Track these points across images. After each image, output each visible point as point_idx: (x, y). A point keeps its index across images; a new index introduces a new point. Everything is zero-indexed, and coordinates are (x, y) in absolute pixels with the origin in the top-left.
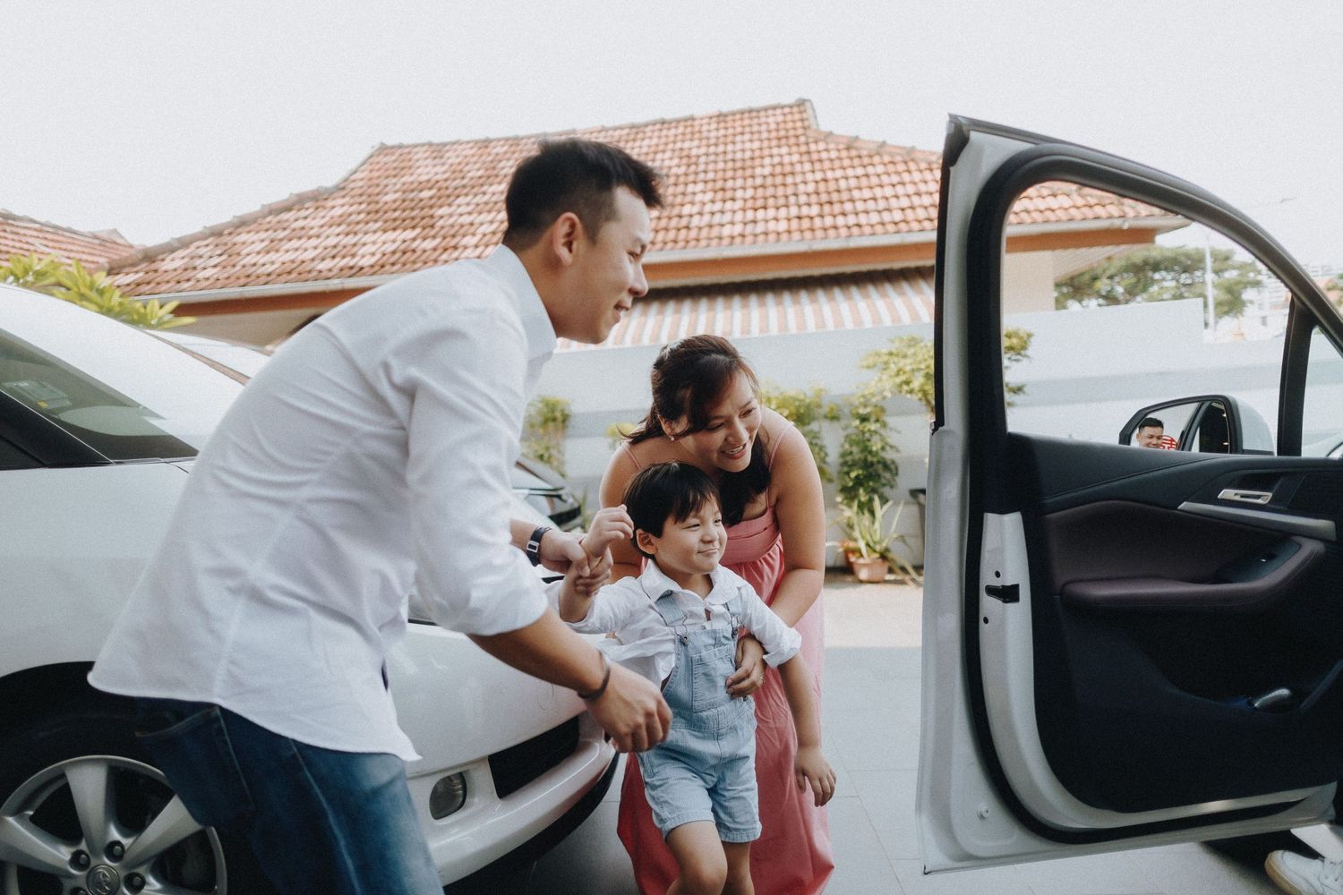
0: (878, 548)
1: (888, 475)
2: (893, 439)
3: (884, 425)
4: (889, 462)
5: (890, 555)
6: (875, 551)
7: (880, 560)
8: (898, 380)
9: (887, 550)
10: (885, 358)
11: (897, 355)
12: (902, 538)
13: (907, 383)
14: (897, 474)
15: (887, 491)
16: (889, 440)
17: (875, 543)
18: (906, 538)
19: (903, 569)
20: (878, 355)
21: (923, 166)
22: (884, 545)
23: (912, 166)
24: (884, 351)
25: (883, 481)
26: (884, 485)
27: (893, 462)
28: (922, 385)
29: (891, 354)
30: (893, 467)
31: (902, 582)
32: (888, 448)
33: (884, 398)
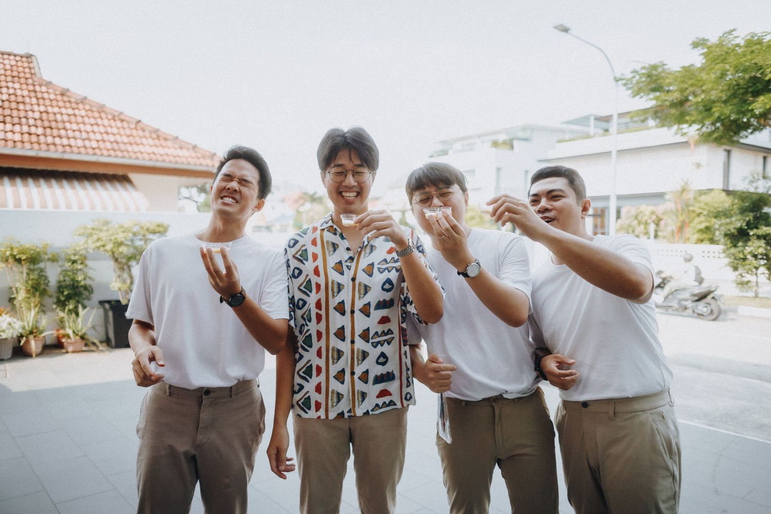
0: (80, 334)
1: (86, 293)
2: (91, 273)
3: (86, 266)
4: (88, 286)
5: (86, 337)
6: (77, 335)
7: (80, 340)
8: (98, 244)
9: (85, 334)
10: (90, 231)
11: (97, 229)
12: (94, 327)
13: (104, 246)
14: (92, 292)
15: (86, 302)
16: (88, 275)
17: (78, 331)
18: (96, 328)
19: (94, 344)
20: (85, 228)
21: (110, 117)
22: (84, 331)
23: (103, 115)
24: (89, 227)
25: (84, 296)
26: (84, 299)
27: (90, 286)
28: (112, 248)
29: (93, 229)
30: (90, 289)
31: (92, 351)
32: (87, 278)
33: (87, 252)
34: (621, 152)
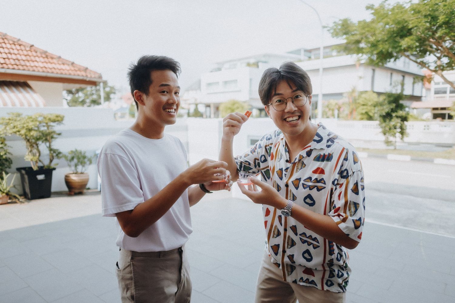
0: (5, 191)
1: (7, 163)
2: (10, 150)
3: (5, 145)
4: (8, 159)
5: (10, 193)
6: (3, 193)
7: (6, 196)
8: (15, 130)
9: (9, 191)
10: (8, 121)
11: (12, 120)
12: (14, 186)
13: (19, 131)
14: (12, 163)
15: (7, 170)
16: (8, 151)
17: (4, 190)
18: (16, 186)
19: (15, 197)
20: (3, 119)
21: (11, 42)
22: (8, 189)
23: (6, 41)
24: (7, 118)
25: (6, 166)
26: (6, 168)
27: (10, 159)
28: (25, 133)
29: (9, 119)
30: (10, 161)
31: (15, 203)
32: (7, 154)
33: (6, 135)
34: (325, 69)
